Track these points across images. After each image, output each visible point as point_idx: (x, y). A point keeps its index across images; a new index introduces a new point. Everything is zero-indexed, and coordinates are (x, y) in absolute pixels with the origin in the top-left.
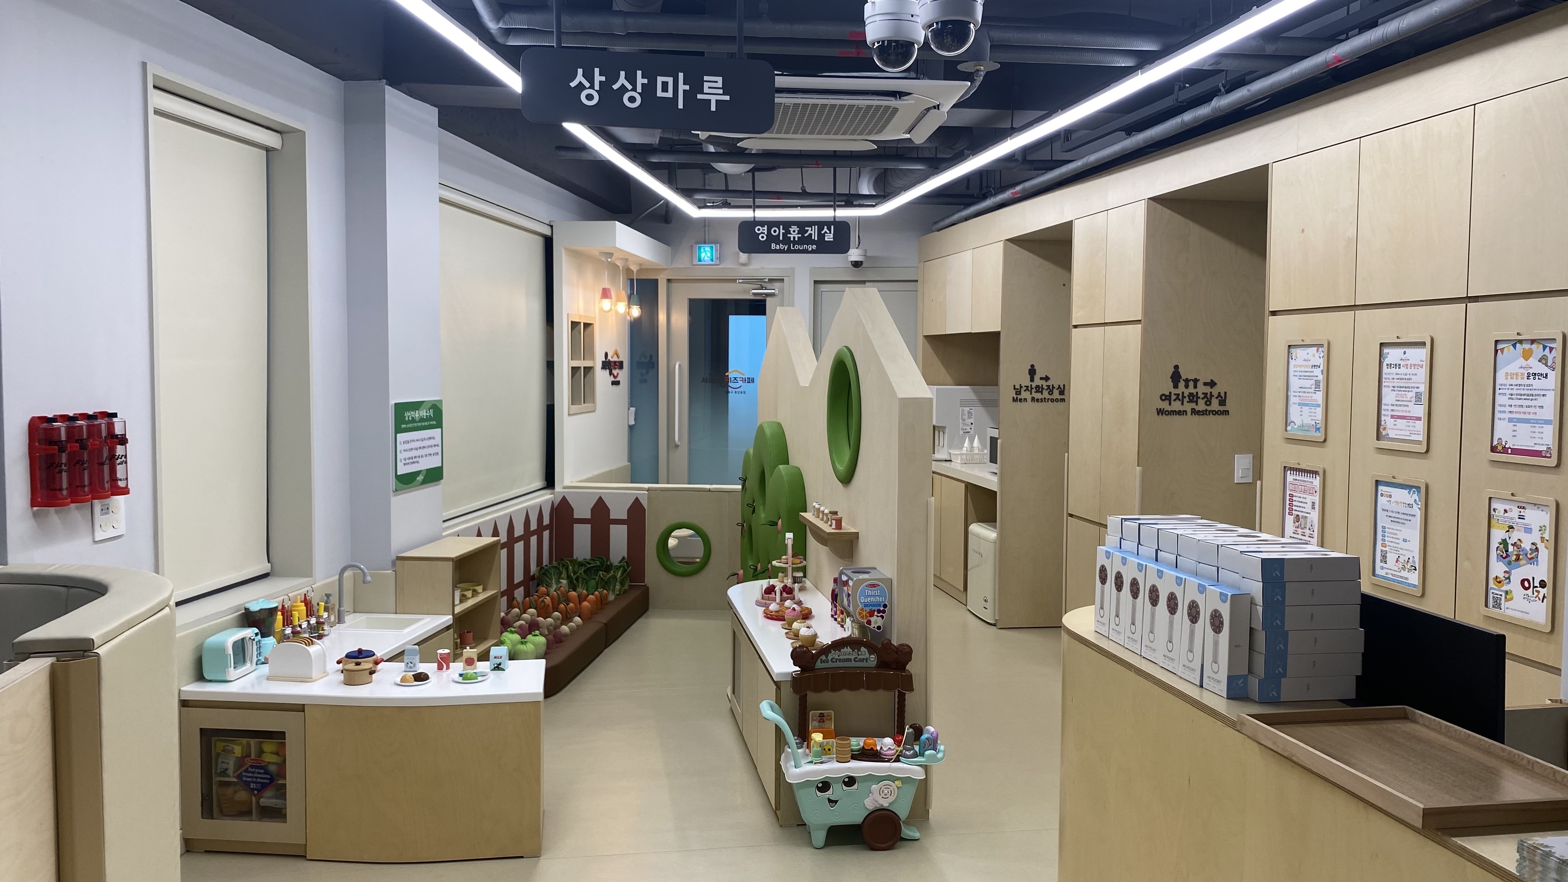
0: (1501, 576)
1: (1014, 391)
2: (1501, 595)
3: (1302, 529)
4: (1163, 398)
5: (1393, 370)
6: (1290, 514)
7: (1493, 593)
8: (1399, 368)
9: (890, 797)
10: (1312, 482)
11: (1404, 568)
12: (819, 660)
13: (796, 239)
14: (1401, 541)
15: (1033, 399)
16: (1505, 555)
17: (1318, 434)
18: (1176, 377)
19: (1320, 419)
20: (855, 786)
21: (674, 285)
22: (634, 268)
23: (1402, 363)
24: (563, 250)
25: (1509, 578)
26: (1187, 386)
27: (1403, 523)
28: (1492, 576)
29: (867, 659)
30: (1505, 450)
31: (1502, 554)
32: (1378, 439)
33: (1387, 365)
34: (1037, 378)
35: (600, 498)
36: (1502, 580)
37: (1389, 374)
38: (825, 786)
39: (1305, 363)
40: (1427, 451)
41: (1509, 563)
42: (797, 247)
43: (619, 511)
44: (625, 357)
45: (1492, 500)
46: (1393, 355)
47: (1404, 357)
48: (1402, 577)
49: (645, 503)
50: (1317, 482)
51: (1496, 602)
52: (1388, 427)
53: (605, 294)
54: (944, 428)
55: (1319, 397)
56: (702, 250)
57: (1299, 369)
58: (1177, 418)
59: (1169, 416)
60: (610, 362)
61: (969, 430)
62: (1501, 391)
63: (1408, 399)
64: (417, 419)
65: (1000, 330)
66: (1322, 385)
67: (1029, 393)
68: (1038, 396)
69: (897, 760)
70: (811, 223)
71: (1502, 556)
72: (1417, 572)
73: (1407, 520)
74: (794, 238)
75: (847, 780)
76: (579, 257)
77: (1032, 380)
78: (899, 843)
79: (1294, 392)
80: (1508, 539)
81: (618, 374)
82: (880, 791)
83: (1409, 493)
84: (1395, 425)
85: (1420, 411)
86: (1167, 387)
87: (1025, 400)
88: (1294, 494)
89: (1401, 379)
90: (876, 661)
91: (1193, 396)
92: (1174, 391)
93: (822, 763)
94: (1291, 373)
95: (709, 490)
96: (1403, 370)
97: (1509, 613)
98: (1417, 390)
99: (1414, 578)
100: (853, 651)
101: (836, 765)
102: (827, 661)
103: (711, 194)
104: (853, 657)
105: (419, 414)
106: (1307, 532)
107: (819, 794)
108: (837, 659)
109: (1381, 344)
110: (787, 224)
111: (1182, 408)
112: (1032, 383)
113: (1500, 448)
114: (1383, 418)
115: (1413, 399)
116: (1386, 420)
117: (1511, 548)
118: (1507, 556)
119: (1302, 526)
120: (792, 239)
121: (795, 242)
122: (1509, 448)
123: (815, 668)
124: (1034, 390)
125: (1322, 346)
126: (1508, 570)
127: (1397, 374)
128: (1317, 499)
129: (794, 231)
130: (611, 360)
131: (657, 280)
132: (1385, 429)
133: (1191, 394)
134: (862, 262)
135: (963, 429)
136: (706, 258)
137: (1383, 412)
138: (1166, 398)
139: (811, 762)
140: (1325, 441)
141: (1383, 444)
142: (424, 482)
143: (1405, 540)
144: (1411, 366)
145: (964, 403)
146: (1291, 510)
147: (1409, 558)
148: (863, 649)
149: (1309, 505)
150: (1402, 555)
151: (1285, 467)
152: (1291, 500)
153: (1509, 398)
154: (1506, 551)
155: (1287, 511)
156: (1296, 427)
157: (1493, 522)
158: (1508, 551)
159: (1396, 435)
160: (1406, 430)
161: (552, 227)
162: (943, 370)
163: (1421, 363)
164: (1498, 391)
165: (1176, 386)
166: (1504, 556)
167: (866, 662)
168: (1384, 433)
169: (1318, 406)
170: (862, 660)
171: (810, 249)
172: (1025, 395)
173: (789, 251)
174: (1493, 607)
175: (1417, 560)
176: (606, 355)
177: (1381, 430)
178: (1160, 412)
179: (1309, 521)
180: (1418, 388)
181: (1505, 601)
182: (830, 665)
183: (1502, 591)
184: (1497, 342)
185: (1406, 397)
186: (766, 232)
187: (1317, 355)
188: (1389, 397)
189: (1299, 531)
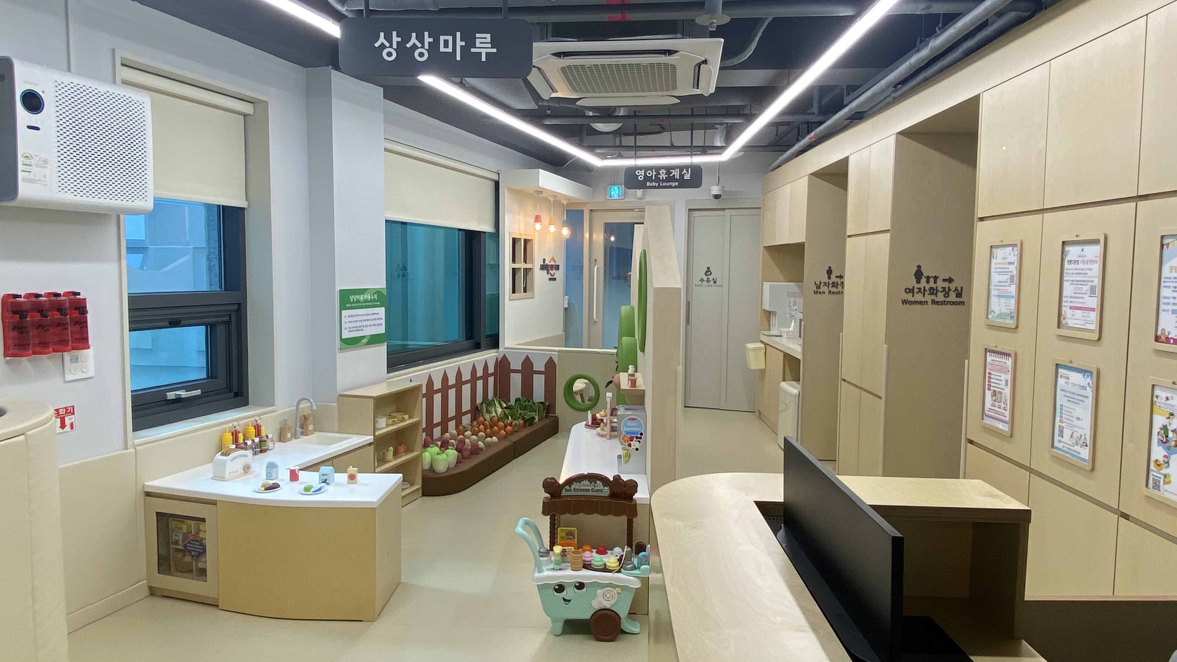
0: (1161, 459)
1: (815, 286)
2: (1160, 478)
3: (998, 402)
4: (908, 291)
5: (1073, 266)
6: (989, 389)
7: (1153, 475)
8: (1078, 264)
9: (612, 600)
10: (1006, 363)
11: (1077, 444)
12: (564, 490)
13: (664, 179)
14: (1075, 419)
15: (830, 292)
16: (1165, 440)
17: (1012, 322)
18: (918, 275)
19: (1014, 308)
20: (584, 590)
21: (594, 214)
22: (565, 202)
23: (1080, 259)
24: (506, 190)
25: (1168, 463)
26: (928, 282)
27: (1077, 403)
28: (1153, 458)
29: (601, 490)
30: (1167, 340)
31: (1162, 439)
32: (1059, 326)
33: (1068, 261)
34: (833, 276)
35: (527, 356)
36: (1162, 464)
37: (1069, 269)
38: (560, 588)
39: (1004, 261)
40: (1100, 339)
41: (1168, 449)
42: (664, 184)
43: (539, 365)
44: (561, 261)
45: (1156, 388)
46: (1073, 252)
47: (1082, 254)
48: (1075, 451)
49: (556, 360)
50: (1009, 362)
51: (1156, 483)
52: (1067, 317)
53: (538, 219)
54: (776, 312)
55: (1013, 289)
56: (612, 189)
57: (998, 266)
58: (918, 306)
59: (912, 305)
60: (547, 265)
61: (794, 314)
62: (1166, 284)
63: (1084, 292)
64: (362, 301)
65: (804, 241)
66: (1016, 279)
67: (827, 287)
68: (834, 290)
69: (619, 571)
70: (674, 167)
71: (1162, 441)
72: (1088, 448)
73: (1081, 401)
74: (663, 178)
75: (577, 584)
76: (520, 195)
77: (829, 278)
78: (621, 636)
79: (995, 286)
80: (1168, 425)
81: (554, 273)
82: (604, 595)
83: (1084, 376)
84: (1073, 315)
85: (1093, 302)
86: (912, 282)
87: (824, 292)
88: (992, 373)
89: (1079, 274)
90: (609, 492)
91: (934, 289)
92: (917, 286)
93: (560, 569)
94: (993, 270)
95: (599, 353)
96: (1081, 266)
97: (1168, 495)
98: (1092, 284)
99: (1085, 453)
100: (591, 483)
101: (569, 572)
102: (570, 490)
103: (607, 149)
104: (590, 488)
105: (363, 297)
106: (1002, 405)
107: (556, 594)
108: (578, 489)
109: (1064, 243)
110: (658, 169)
111: (923, 300)
112: (829, 280)
113: (1163, 338)
114: (1064, 309)
115: (1088, 292)
116: (1066, 311)
117: (1171, 435)
118: (1167, 441)
119: (999, 400)
120: (661, 179)
121: (663, 181)
122: (1172, 338)
123: (562, 495)
124: (831, 285)
125: (1016, 245)
126: (1167, 455)
127: (1076, 269)
128: (1009, 377)
129: (663, 173)
130: (548, 264)
131: (583, 210)
132: (1064, 318)
133: (931, 289)
134: (720, 195)
135: (789, 314)
136: (615, 195)
137: (1064, 304)
138: (910, 291)
139: (553, 569)
140: (1017, 327)
141: (1062, 332)
142: (368, 343)
143: (1078, 419)
144: (1087, 262)
145: (790, 295)
146: (989, 386)
147: (1081, 435)
148: (598, 482)
149: (1003, 382)
150: (1075, 431)
151: (986, 349)
152: (990, 378)
153: (1173, 291)
154: (1167, 437)
155: (987, 387)
156: (996, 315)
157: (1155, 408)
158: (1168, 437)
159: (1074, 324)
160: (1081, 320)
161: (499, 174)
162: (778, 271)
163: (1095, 259)
164: (1163, 284)
165: (918, 282)
166: (1164, 442)
167: (601, 492)
168: (1064, 322)
169: (1012, 297)
170: (598, 491)
171: (674, 185)
172: (823, 289)
173: (659, 187)
174: (1153, 487)
175: (1088, 437)
176: (544, 260)
177: (1062, 319)
178: (905, 302)
179: (1003, 396)
180: (1092, 281)
181: (1164, 484)
182: (573, 493)
183: (1161, 474)
184: (1162, 237)
185: (1083, 290)
186: (643, 174)
187: (1012, 253)
188: (1068, 290)
189: (997, 404)
